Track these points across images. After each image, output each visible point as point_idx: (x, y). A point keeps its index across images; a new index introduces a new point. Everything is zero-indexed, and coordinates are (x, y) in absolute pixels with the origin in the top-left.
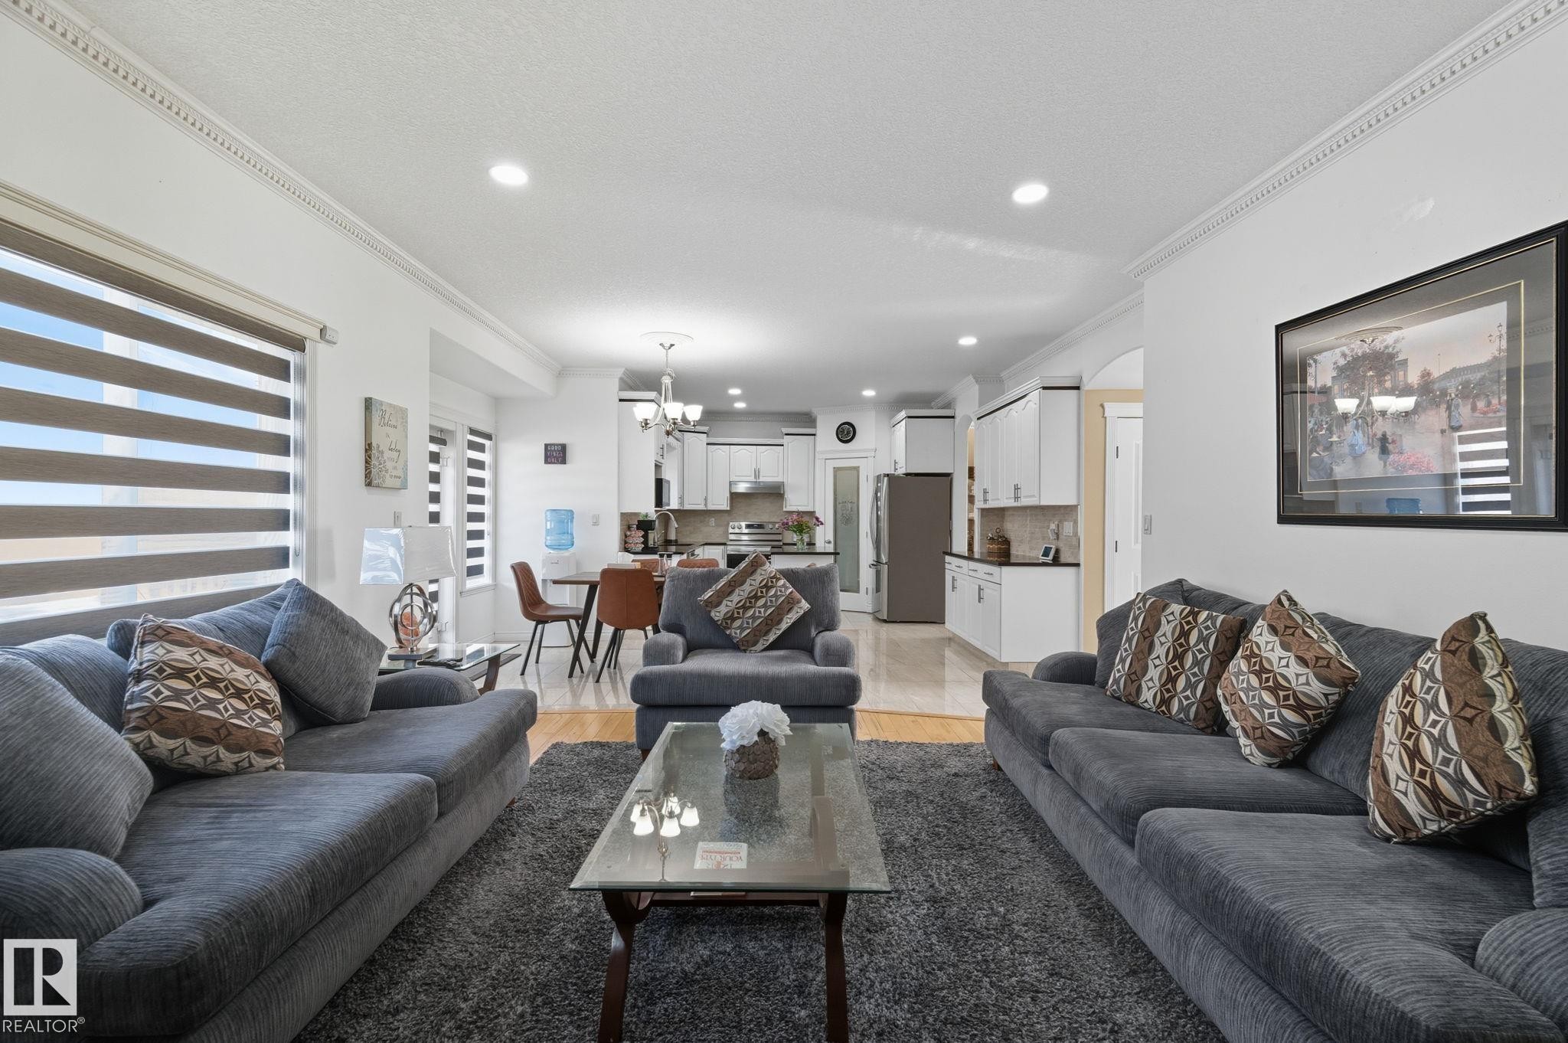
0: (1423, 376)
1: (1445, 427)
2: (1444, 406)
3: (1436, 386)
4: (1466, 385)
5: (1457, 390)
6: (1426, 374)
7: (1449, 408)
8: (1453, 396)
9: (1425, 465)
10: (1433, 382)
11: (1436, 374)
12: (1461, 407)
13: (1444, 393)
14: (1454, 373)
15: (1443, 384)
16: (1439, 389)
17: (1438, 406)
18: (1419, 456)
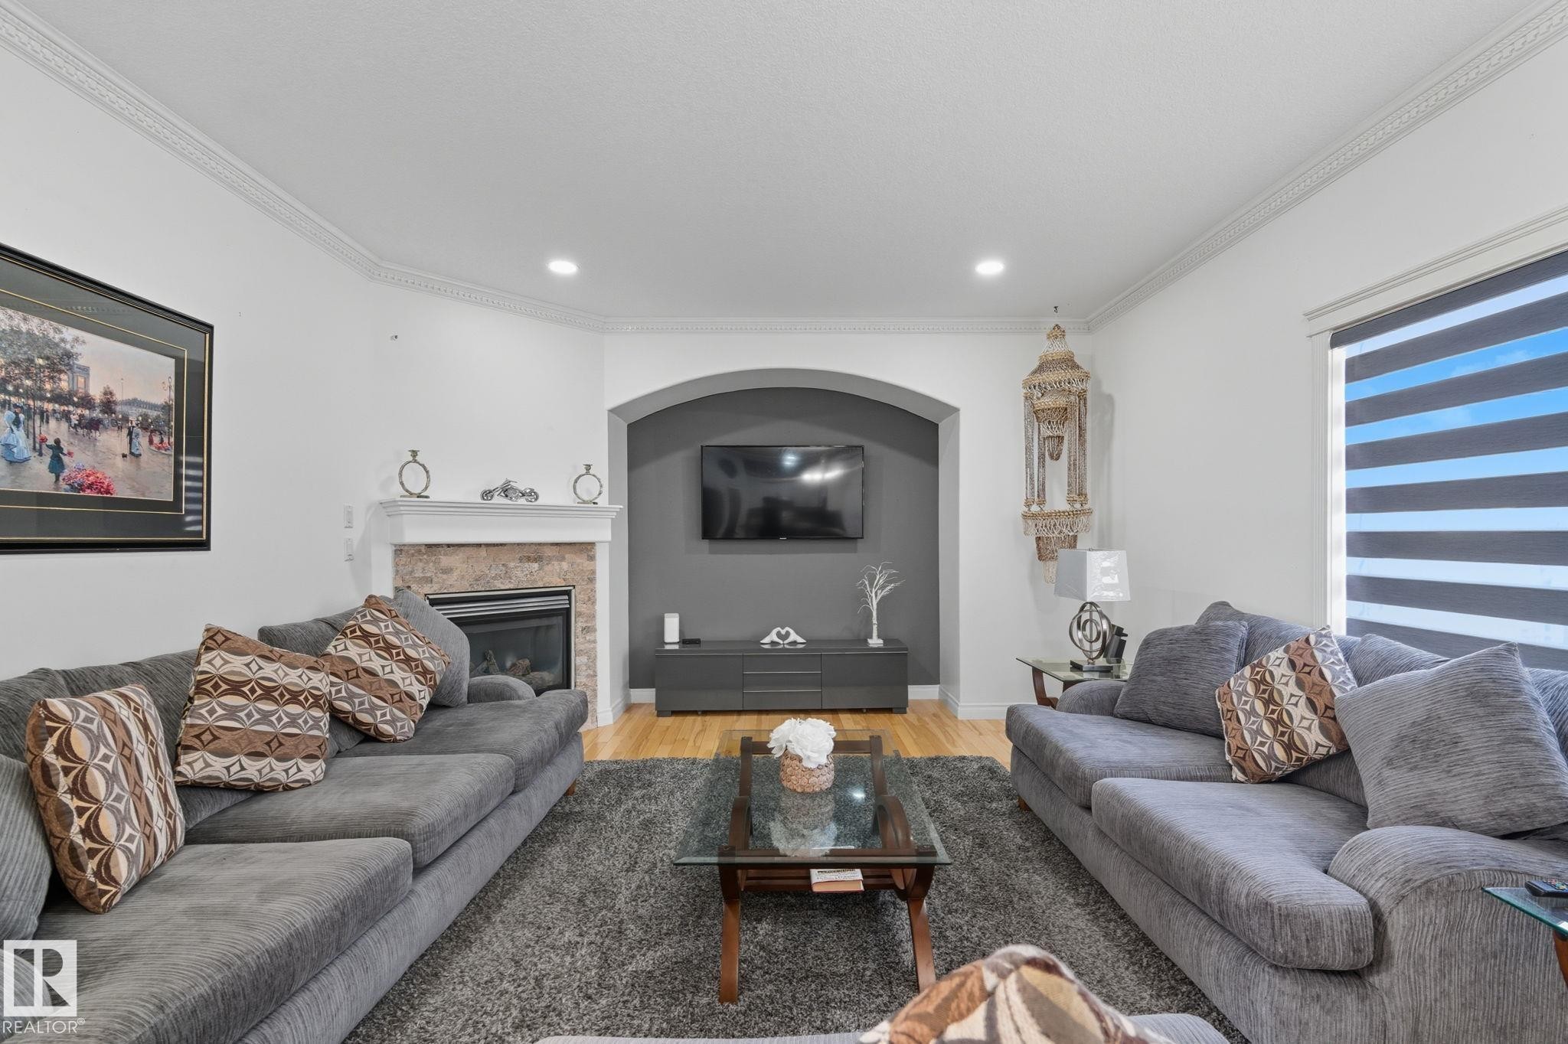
0: (105, 394)
1: (127, 452)
2: (125, 432)
3: (118, 408)
4: (145, 417)
5: (138, 420)
6: (108, 393)
7: (130, 434)
8: (134, 424)
9: (105, 486)
10: (115, 402)
11: (119, 397)
12: (141, 436)
13: (126, 419)
14: (133, 403)
15: (125, 409)
16: (121, 413)
17: (120, 428)
18: (100, 476)
